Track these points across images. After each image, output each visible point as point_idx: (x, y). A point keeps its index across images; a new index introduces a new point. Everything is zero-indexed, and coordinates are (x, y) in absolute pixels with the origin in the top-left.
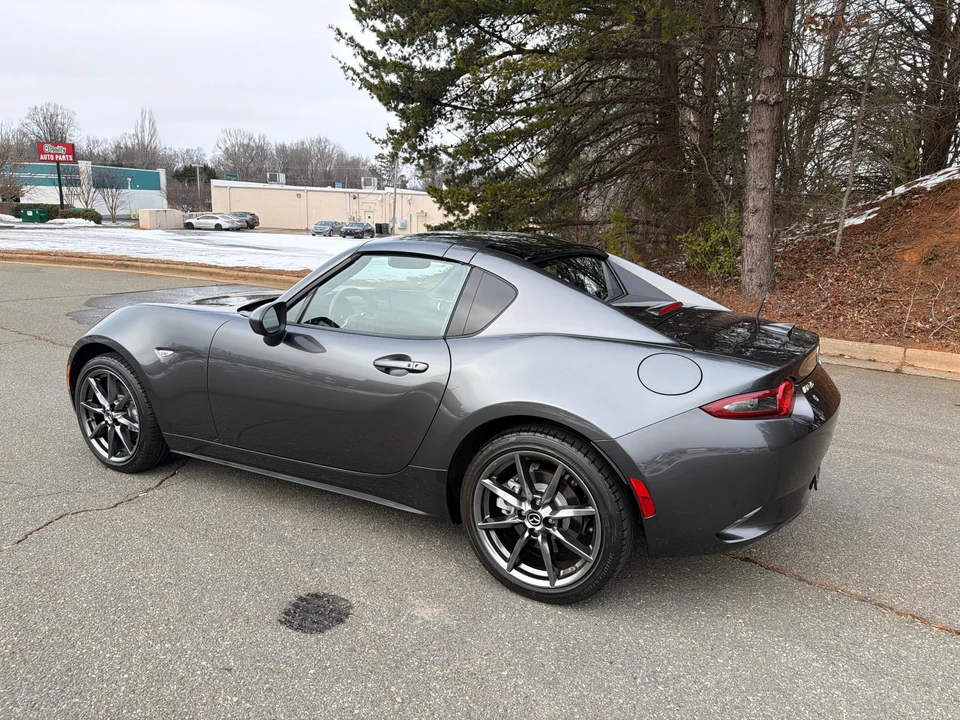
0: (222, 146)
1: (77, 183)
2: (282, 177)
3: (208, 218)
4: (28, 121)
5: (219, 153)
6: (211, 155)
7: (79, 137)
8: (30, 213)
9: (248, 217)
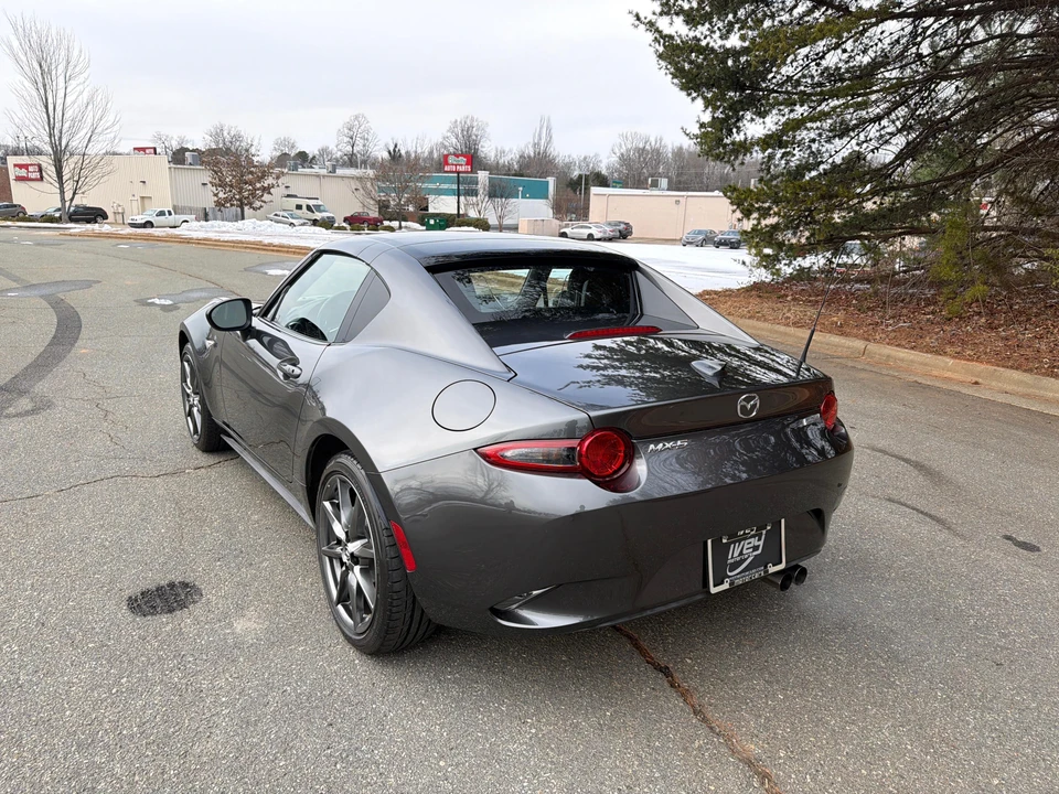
0: (617, 150)
1: (474, 193)
2: (664, 182)
3: (582, 227)
4: (449, 134)
5: (615, 159)
6: (606, 162)
7: (488, 150)
8: (432, 222)
9: (622, 226)
